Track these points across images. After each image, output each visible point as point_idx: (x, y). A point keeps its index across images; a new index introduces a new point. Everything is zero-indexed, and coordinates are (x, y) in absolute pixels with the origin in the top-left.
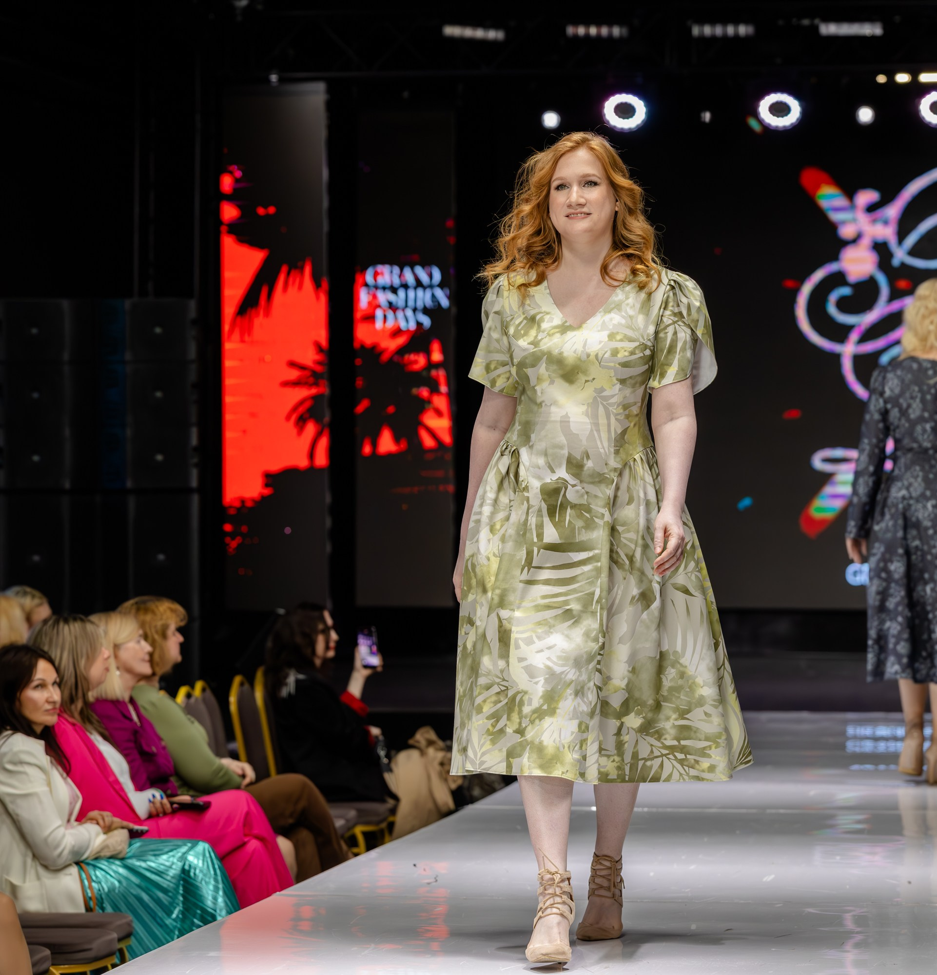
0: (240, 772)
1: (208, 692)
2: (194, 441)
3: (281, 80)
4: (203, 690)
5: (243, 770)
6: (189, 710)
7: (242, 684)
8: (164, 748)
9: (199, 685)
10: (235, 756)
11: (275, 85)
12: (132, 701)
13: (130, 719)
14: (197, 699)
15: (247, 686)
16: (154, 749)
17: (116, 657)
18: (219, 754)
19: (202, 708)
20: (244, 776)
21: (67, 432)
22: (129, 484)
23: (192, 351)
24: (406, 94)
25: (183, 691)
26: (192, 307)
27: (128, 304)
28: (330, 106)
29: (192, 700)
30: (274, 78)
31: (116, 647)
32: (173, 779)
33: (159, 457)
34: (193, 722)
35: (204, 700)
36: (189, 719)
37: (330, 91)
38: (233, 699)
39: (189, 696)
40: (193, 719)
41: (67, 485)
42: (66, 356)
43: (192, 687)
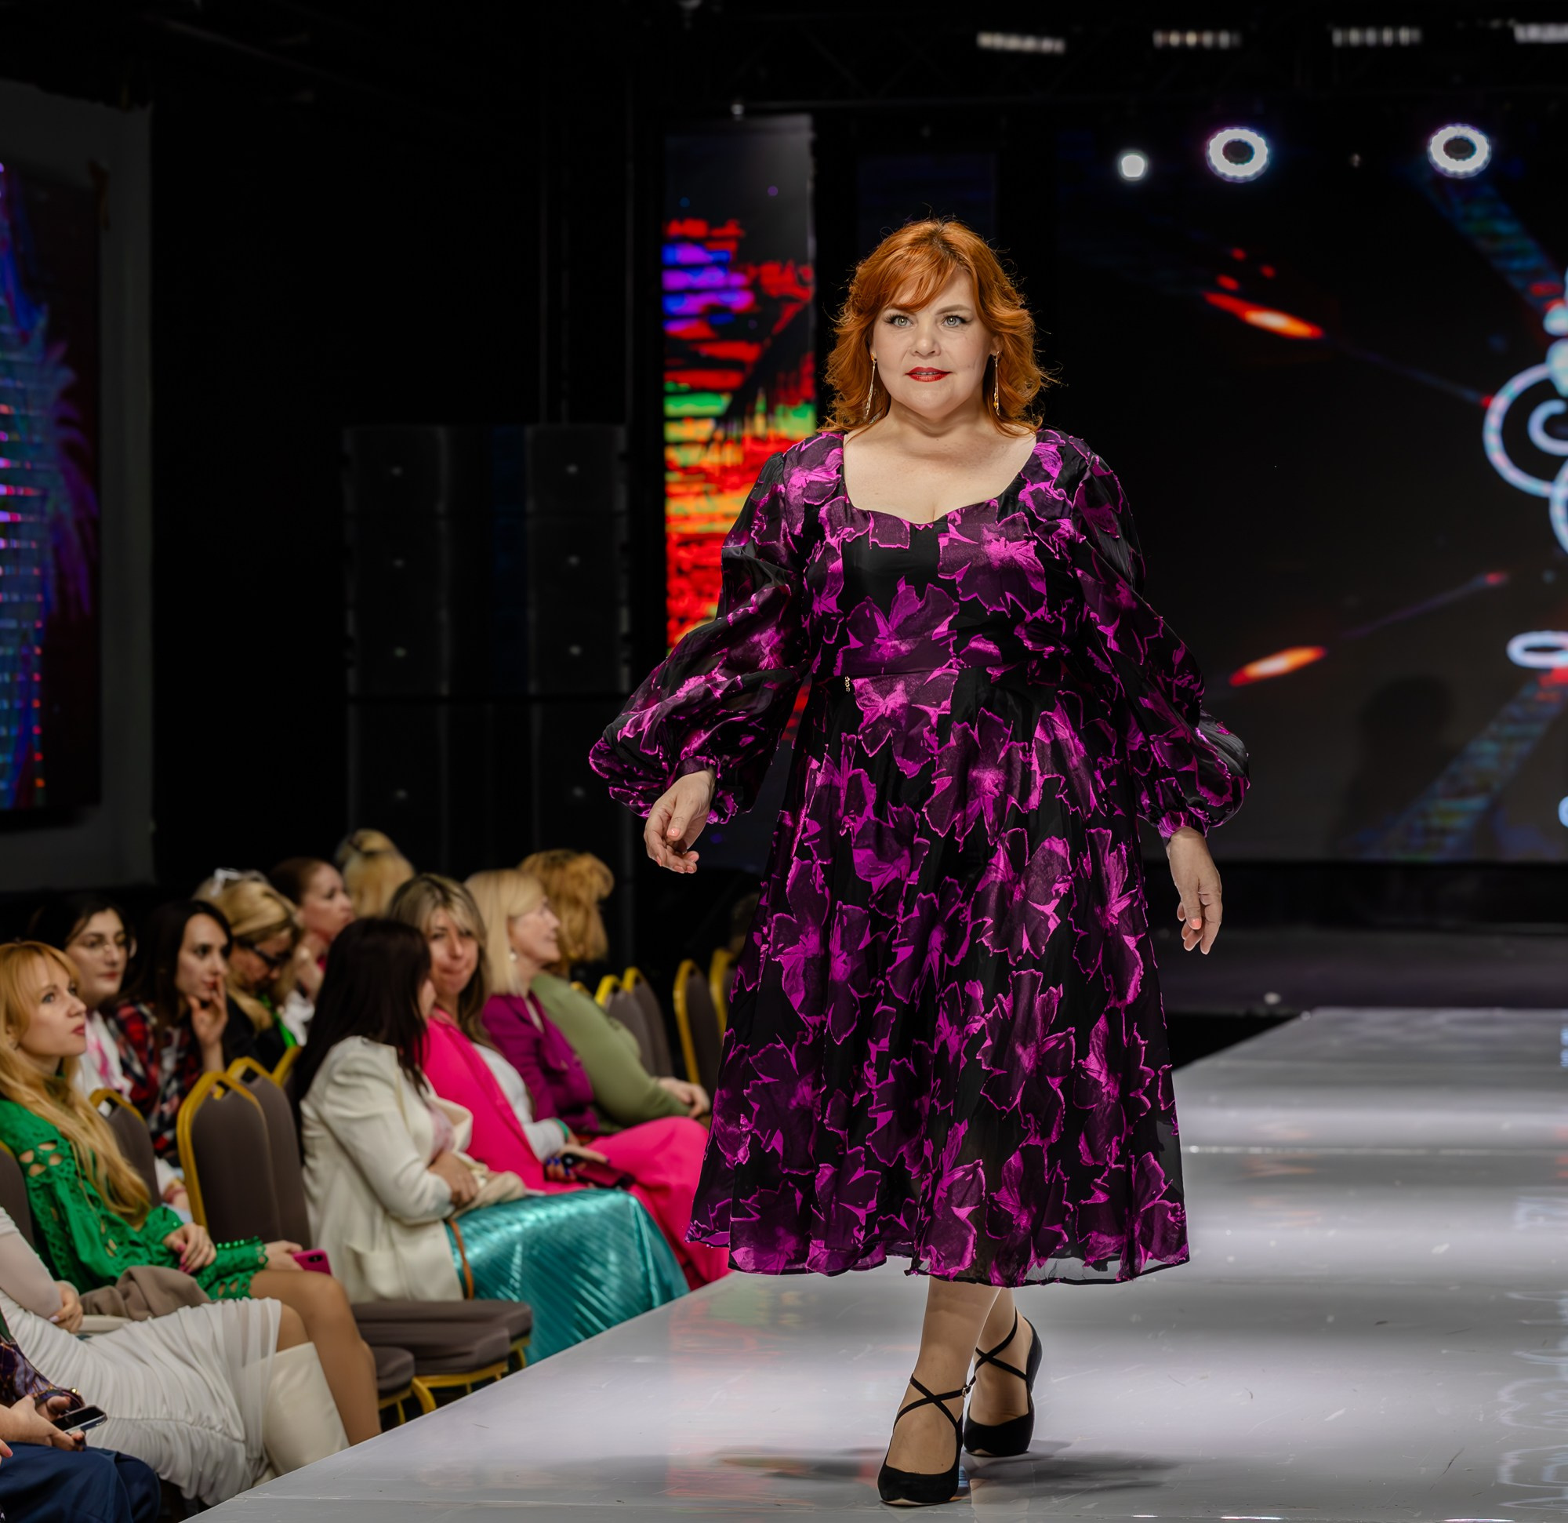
0: (686, 1098)
1: (644, 985)
2: (624, 627)
3: (747, 112)
4: (637, 981)
5: (692, 1096)
6: (614, 1012)
7: (691, 973)
8: (578, 1064)
9: (630, 975)
10: (681, 1075)
11: (738, 119)
12: (532, 996)
13: (528, 1022)
14: (627, 994)
15: (698, 978)
16: (564, 1065)
17: (511, 933)
18: (658, 1072)
19: (635, 1007)
20: (692, 1103)
21: (444, 616)
22: (533, 688)
23: (621, 502)
24: (926, 132)
25: (607, 983)
26: (621, 437)
27: (529, 432)
28: (817, 148)
29: (621, 996)
30: (737, 109)
31: (511, 920)
32: (591, 1110)
33: (575, 650)
34: (616, 1028)
35: (638, 996)
36: (611, 1024)
37: (816, 127)
38: (679, 995)
39: (615, 989)
40: (617, 1023)
41: (444, 689)
42: (441, 507)
43: (621, 976)
